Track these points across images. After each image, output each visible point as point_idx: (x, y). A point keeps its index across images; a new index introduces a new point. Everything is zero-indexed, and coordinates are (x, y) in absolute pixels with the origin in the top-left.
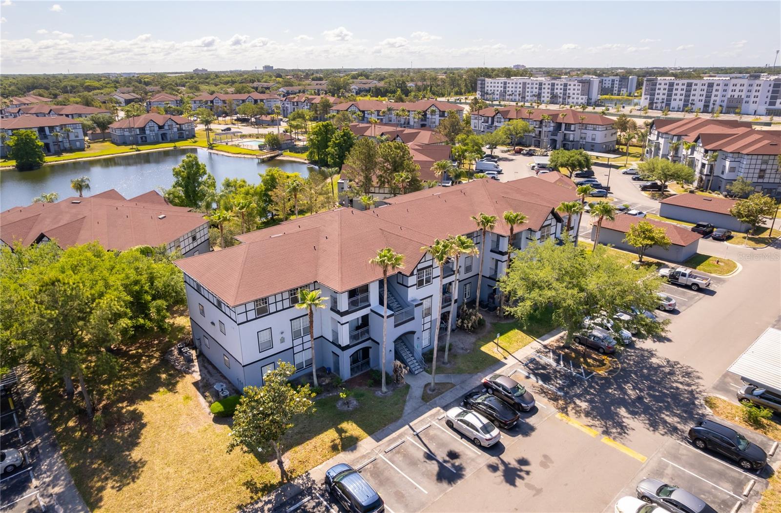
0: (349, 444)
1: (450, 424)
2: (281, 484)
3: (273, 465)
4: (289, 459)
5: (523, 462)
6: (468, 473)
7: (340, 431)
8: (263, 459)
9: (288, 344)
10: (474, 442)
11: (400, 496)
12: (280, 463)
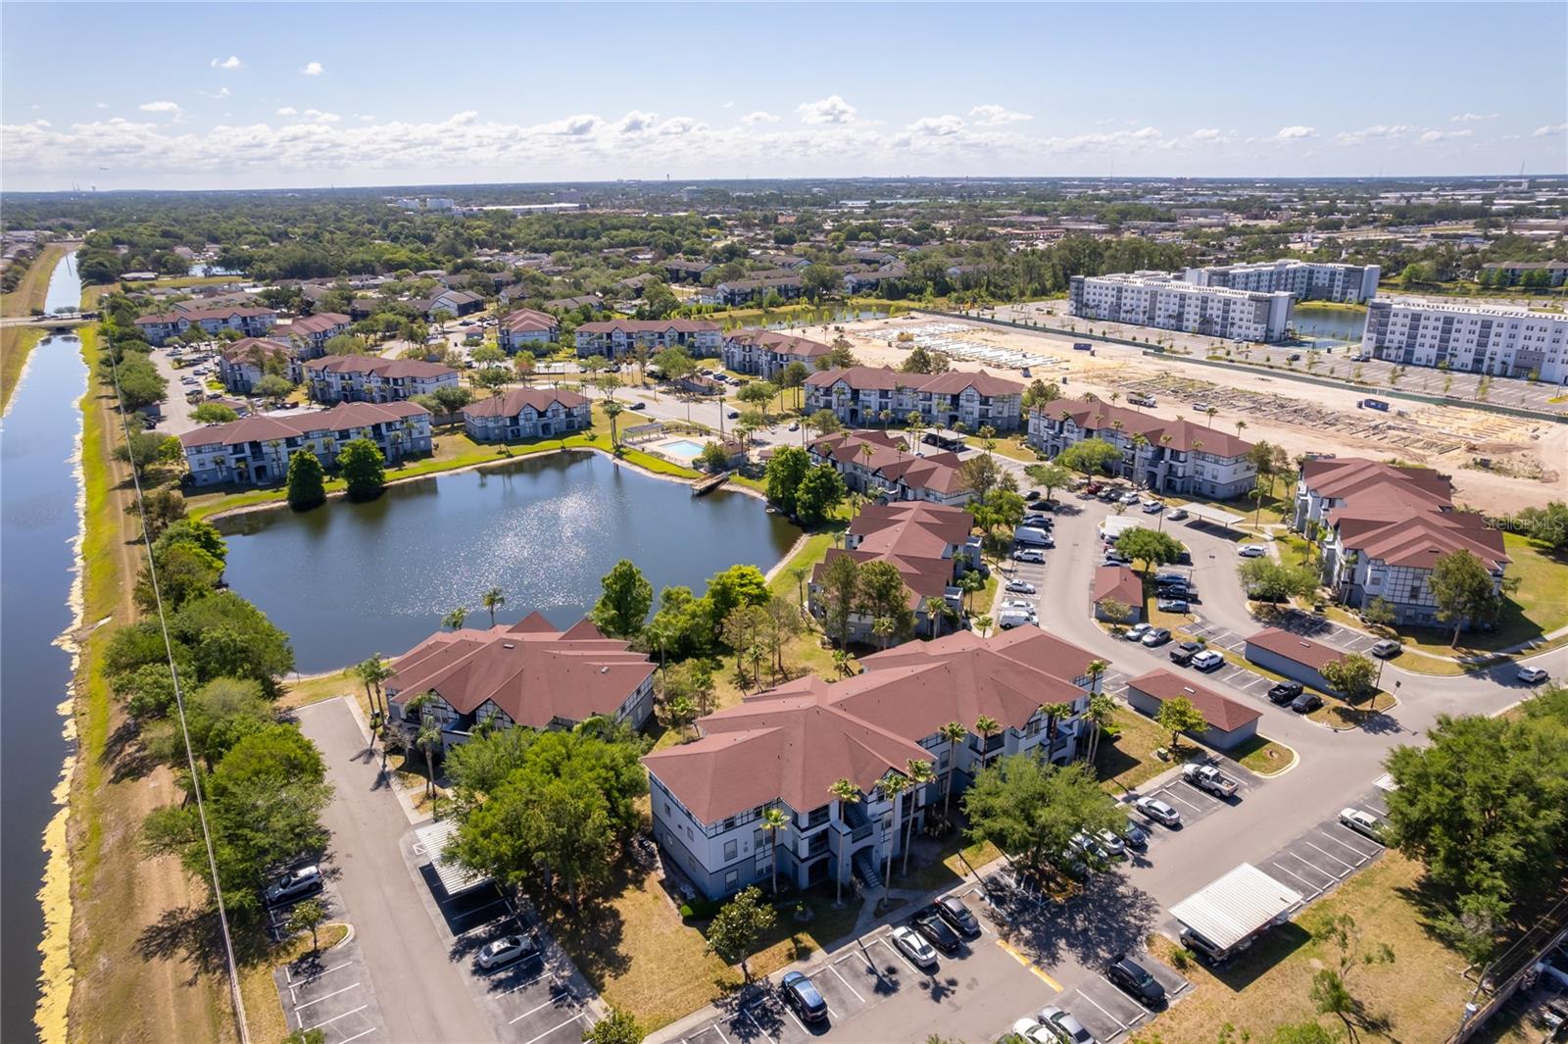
0: (803, 954)
1: (895, 942)
2: (745, 984)
3: (738, 968)
4: (751, 964)
5: (952, 983)
6: (902, 988)
7: (796, 941)
8: (730, 963)
9: (750, 853)
10: (914, 961)
11: (842, 1002)
12: (744, 967)
